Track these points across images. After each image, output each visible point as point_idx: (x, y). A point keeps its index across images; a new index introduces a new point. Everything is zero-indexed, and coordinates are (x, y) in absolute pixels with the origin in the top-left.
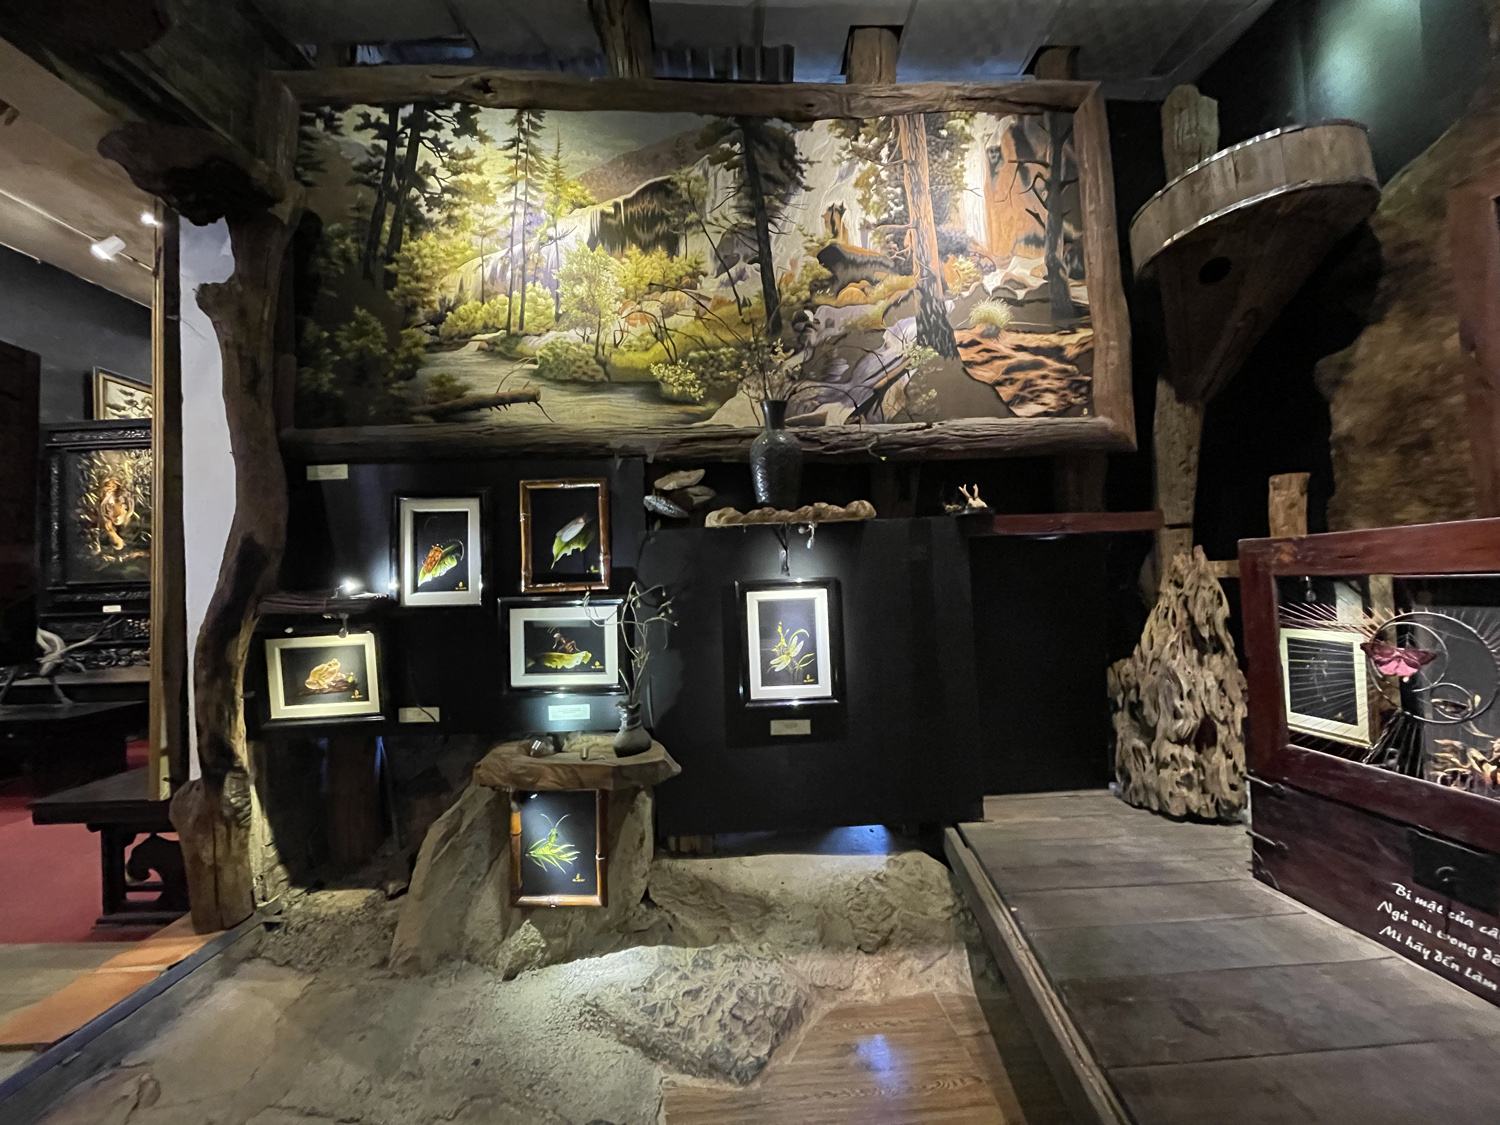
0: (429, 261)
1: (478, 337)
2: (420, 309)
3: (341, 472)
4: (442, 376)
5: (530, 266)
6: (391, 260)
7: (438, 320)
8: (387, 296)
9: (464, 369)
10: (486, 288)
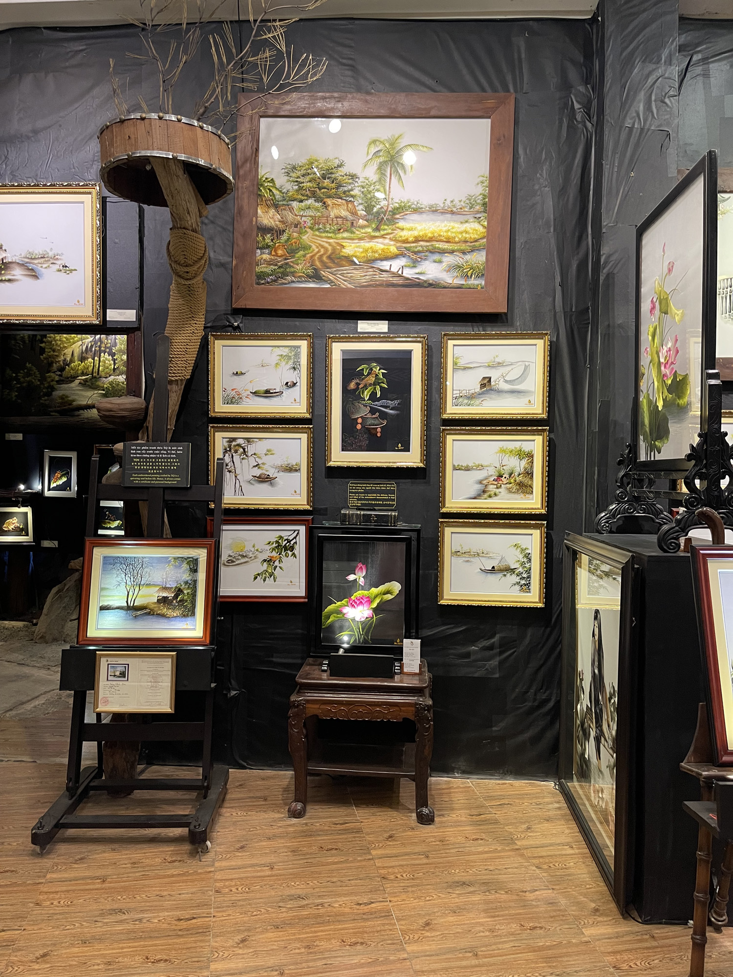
0: (59, 343)
1: (80, 378)
2: (54, 365)
3: (19, 437)
4: (63, 395)
5: (103, 345)
6: (42, 342)
7: (62, 369)
8: (41, 358)
9: (73, 392)
10: (83, 355)
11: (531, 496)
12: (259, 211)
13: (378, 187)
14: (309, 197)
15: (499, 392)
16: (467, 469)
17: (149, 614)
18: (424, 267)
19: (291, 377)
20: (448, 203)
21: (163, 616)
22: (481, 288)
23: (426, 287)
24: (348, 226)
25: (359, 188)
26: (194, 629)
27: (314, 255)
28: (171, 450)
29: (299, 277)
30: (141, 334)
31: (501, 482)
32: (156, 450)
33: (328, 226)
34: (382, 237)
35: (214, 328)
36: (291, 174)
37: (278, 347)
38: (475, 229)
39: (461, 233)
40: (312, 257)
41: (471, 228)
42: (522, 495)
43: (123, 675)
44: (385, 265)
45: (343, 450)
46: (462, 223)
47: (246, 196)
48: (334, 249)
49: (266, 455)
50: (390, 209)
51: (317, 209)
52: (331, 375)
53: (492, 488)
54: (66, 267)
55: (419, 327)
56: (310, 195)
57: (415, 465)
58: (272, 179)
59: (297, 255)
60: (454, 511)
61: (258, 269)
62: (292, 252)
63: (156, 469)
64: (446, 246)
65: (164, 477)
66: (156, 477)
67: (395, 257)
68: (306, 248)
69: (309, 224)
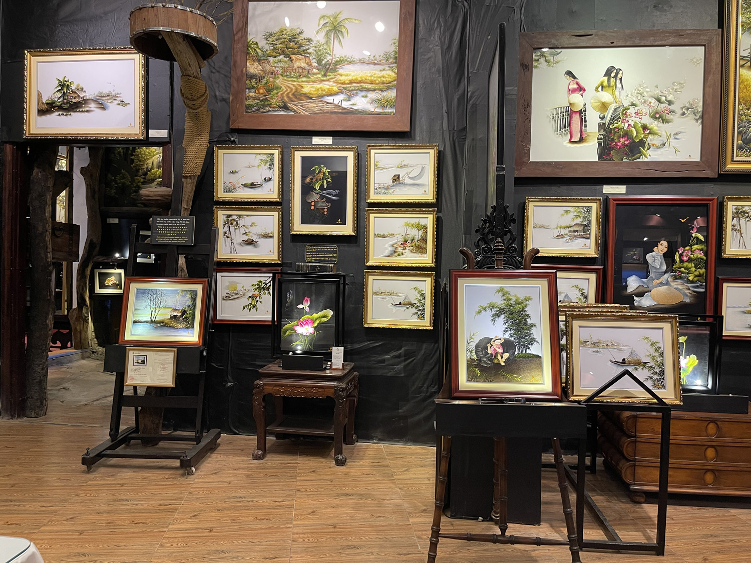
0: (144, 156)
1: (158, 180)
2: (140, 171)
3: (116, 221)
6: (132, 155)
7: (145, 174)
8: (131, 166)
10: (160, 164)
11: (426, 255)
12: (248, 64)
13: (325, 47)
14: (280, 54)
15: (405, 185)
16: (384, 236)
17: (164, 326)
18: (355, 100)
19: (268, 174)
20: (372, 57)
21: (174, 327)
22: (394, 114)
23: (357, 114)
24: (305, 73)
25: (313, 48)
26: (193, 336)
27: (284, 93)
28: (182, 221)
29: (274, 107)
30: (171, 146)
31: (406, 246)
32: (173, 221)
33: (293, 73)
34: (328, 80)
35: (218, 142)
36: (269, 39)
37: (260, 154)
38: (389, 74)
39: (380, 77)
40: (282, 94)
41: (386, 74)
42: (420, 255)
43: (143, 362)
44: (330, 99)
45: (302, 224)
46: (381, 71)
47: (239, 53)
48: (297, 89)
49: (251, 226)
50: (333, 62)
51: (285, 62)
52: (294, 173)
53: (400, 250)
54: (123, 102)
55: (353, 141)
56: (281, 53)
57: (348, 234)
58: (256, 42)
59: (272, 93)
60: (374, 264)
61: (247, 103)
62: (269, 91)
63: (172, 233)
64: (370, 86)
65: (177, 239)
66: (172, 238)
67: (336, 94)
68: (278, 88)
69: (280, 73)
